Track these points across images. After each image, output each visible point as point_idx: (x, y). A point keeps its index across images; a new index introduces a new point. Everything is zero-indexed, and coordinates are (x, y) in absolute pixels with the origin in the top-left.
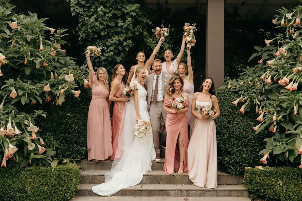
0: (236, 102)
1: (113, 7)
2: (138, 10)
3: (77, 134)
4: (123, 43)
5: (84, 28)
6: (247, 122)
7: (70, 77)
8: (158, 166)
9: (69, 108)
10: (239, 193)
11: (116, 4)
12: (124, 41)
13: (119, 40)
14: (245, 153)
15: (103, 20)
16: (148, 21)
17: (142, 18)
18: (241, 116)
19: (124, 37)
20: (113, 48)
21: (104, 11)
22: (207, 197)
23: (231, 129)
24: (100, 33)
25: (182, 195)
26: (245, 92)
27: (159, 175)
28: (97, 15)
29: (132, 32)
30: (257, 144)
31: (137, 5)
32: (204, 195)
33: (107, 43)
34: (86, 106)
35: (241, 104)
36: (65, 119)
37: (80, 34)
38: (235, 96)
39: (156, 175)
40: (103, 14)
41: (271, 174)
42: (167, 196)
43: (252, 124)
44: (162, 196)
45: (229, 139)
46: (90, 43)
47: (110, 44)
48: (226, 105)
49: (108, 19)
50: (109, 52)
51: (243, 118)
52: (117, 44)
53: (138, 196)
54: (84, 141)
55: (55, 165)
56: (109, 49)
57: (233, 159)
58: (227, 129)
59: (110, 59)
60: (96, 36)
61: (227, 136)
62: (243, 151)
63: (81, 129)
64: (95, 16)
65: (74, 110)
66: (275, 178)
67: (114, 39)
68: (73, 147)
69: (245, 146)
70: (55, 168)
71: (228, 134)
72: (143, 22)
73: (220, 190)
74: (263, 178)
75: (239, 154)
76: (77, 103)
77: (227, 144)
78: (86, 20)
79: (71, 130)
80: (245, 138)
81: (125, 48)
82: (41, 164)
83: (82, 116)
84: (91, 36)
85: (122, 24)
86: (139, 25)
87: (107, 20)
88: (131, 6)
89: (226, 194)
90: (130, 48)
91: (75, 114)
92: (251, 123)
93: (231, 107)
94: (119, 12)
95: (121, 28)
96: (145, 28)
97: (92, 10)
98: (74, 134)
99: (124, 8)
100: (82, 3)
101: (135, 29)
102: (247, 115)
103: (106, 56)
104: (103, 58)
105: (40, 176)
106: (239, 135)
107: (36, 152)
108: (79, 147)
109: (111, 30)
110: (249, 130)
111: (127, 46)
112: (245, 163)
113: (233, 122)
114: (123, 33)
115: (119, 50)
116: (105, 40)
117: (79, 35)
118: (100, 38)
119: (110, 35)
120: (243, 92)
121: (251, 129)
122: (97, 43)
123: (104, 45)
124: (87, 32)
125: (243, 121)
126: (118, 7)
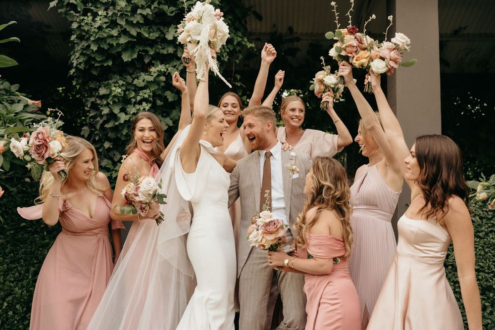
13: (168, 76)
15: (128, 22)
16: (246, 40)
20: (151, 94)
21: (134, 3)
24: (119, 54)
28: (114, 11)
33: (136, 82)
40: (129, 9)
47: (142, 84)
49: (141, 22)
50: (140, 103)
52: (163, 84)
56: (141, 94)
60: (110, 63)
64: (110, 14)
67: (152, 69)
72: (232, 40)
84: (98, 62)
87: (138, 25)
94: (172, 9)
95: (175, 47)
96: (237, 57)
103: (132, 113)
104: (123, 118)
109: (148, 49)
116: (134, 76)
119: (147, 61)
122: (113, 81)
123: (129, 87)
124: (88, 53)
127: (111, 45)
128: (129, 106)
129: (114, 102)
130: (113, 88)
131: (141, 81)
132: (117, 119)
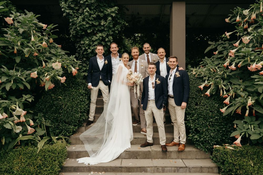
0: (202, 87)
1: (97, 10)
2: (117, 12)
3: (66, 114)
4: (106, 39)
5: (74, 27)
6: (212, 104)
7: (57, 65)
8: (135, 141)
10: (210, 169)
11: (99, 7)
12: (106, 37)
13: (102, 37)
14: (212, 132)
15: (89, 20)
16: (125, 23)
17: (120, 21)
18: (206, 99)
19: (106, 34)
20: (98, 43)
21: (90, 13)
22: (181, 173)
23: (199, 110)
24: (87, 30)
25: (158, 172)
26: (209, 78)
27: (137, 151)
28: (84, 16)
29: (113, 30)
30: (223, 124)
31: (116, 7)
32: (178, 171)
33: (92, 39)
35: (206, 88)
36: (56, 101)
37: (71, 32)
38: (199, 81)
39: (134, 151)
40: (89, 15)
41: (241, 154)
42: (145, 172)
43: (217, 106)
44: (140, 172)
45: (198, 119)
46: (80, 39)
48: (193, 89)
49: (93, 19)
52: (101, 39)
53: (118, 172)
55: (41, 145)
56: (94, 43)
57: (202, 138)
58: (195, 111)
60: (84, 33)
61: (196, 116)
62: (211, 130)
63: (69, 109)
64: (83, 16)
65: (64, 93)
66: (245, 158)
67: (98, 35)
68: (63, 125)
69: (213, 126)
70: (41, 149)
71: (196, 115)
72: (121, 23)
73: (192, 167)
74: (235, 158)
75: (208, 133)
77: (196, 123)
78: (75, 20)
79: (61, 111)
80: (211, 118)
81: (107, 43)
82: (30, 144)
84: (80, 33)
85: (105, 23)
86: (118, 26)
88: (111, 9)
89: (198, 170)
92: (216, 104)
93: (197, 91)
94: (102, 14)
95: (104, 27)
96: (123, 28)
97: (80, 12)
98: (63, 114)
100: (72, 6)
101: (115, 28)
102: (212, 98)
103: (92, 49)
105: (26, 157)
106: (206, 115)
107: (25, 133)
108: (68, 125)
109: (95, 28)
110: (215, 110)
111: (109, 42)
112: (213, 141)
113: (200, 103)
114: (105, 31)
116: (91, 37)
118: (88, 35)
119: (95, 32)
120: (207, 78)
121: (216, 110)
122: (85, 39)
123: (90, 40)
124: (76, 30)
125: (208, 103)
126: (100, 9)
127: (84, 28)
128: (91, 46)
129: (86, 46)
130: (86, 42)
131: (94, 39)
132: (88, 51)
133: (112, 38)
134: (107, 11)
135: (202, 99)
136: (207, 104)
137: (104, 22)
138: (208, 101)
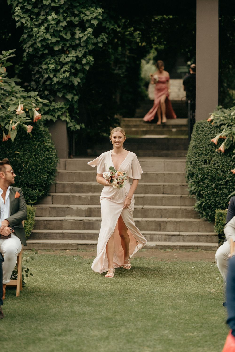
0: (215, 139)
1: (69, 13)
2: (101, 17)
3: (28, 175)
4: (82, 60)
5: (32, 41)
6: (226, 162)
9: (17, 144)
12: (83, 57)
13: (77, 57)
14: (219, 196)
15: (55, 30)
18: (220, 155)
19: (83, 52)
20: (69, 68)
24: (53, 47)
26: (228, 126)
28: (48, 24)
29: (94, 43)
31: (100, 10)
34: (37, 142)
36: (13, 158)
37: (26, 47)
40: (55, 24)
43: (232, 165)
45: (203, 181)
46: (40, 61)
47: (64, 62)
49: (62, 29)
50: (64, 72)
51: (223, 157)
52: (74, 61)
54: (37, 183)
56: (64, 68)
59: (65, 82)
60: (47, 51)
62: (217, 194)
63: (32, 169)
64: (46, 25)
65: (22, 147)
67: (70, 55)
68: (25, 189)
69: (221, 189)
71: (201, 175)
76: (26, 139)
77: (200, 186)
78: (34, 31)
79: (21, 170)
80: (221, 179)
81: (84, 67)
83: (33, 154)
84: (41, 51)
85: (81, 35)
86: (103, 34)
87: (60, 31)
90: (90, 66)
91: (24, 152)
93: (210, 145)
94: (77, 19)
95: (80, 41)
97: (41, 17)
98: (24, 175)
99: (83, 13)
100: (28, 8)
101: (98, 39)
102: (228, 154)
103: (60, 78)
104: (55, 80)
108: (31, 189)
109: (66, 43)
111: (87, 64)
113: (210, 161)
114: (81, 46)
115: (77, 69)
116: (59, 56)
117: (25, 49)
118: (53, 53)
119: (65, 49)
120: (225, 127)
122: (48, 60)
123: (57, 63)
124: (36, 47)
125: (221, 160)
126: (74, 12)
127: (48, 44)
128: (57, 73)
129: (50, 72)
130: (50, 65)
131: (63, 59)
132: (53, 81)
133: (93, 58)
134: (86, 15)
135: (214, 156)
136: (219, 162)
137: (80, 33)
138: (222, 158)
